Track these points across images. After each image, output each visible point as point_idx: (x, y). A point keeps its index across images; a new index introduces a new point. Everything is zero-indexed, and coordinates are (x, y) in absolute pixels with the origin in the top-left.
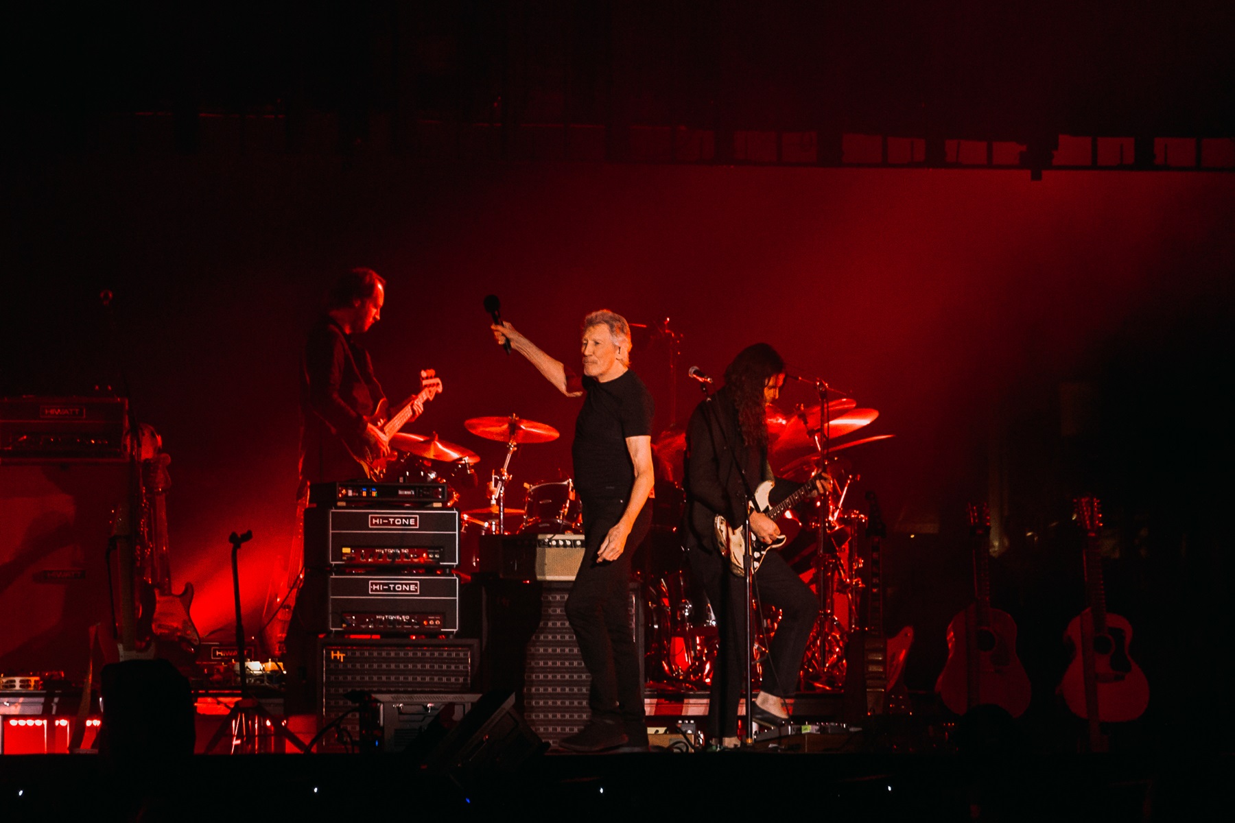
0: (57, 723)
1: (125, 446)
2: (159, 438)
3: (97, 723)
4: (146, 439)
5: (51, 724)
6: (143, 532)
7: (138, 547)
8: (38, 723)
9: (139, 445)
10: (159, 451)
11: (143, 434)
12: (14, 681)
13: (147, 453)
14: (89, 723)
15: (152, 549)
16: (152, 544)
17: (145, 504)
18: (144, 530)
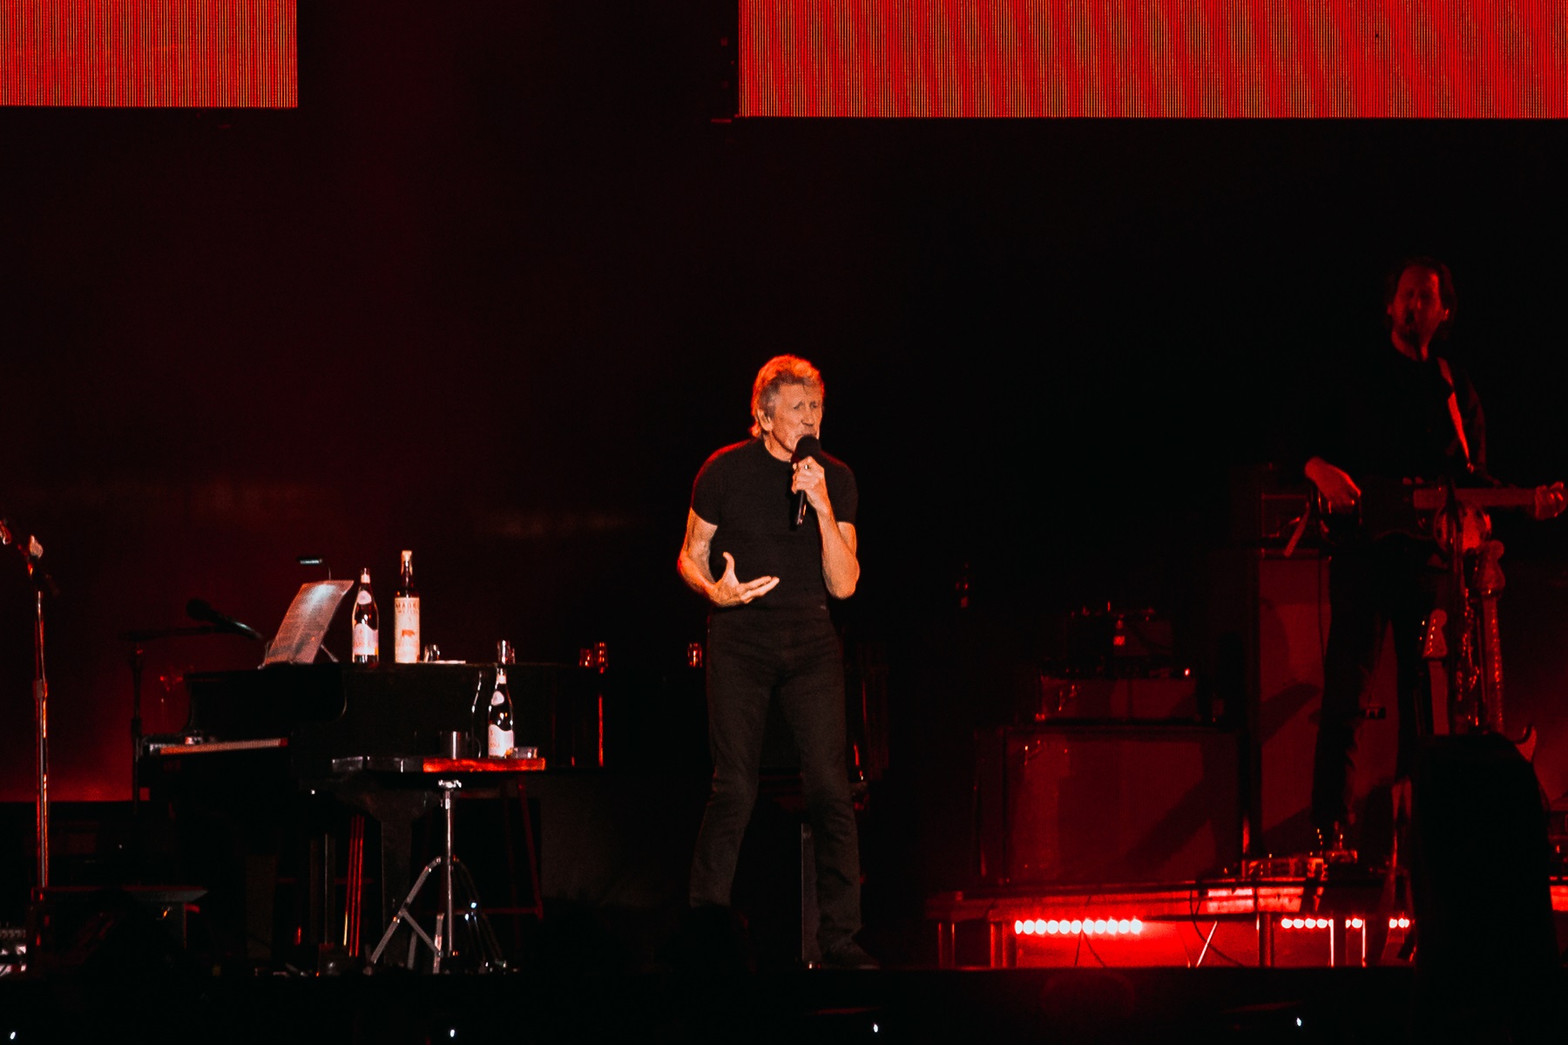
0: (1348, 923)
1: (1440, 533)
2: (1487, 519)
3: (1404, 923)
4: (1469, 521)
5: (1339, 926)
6: (1466, 652)
7: (1460, 674)
8: (1322, 923)
9: (1460, 530)
10: (1486, 537)
11: (1465, 514)
12: (1288, 865)
13: (1471, 540)
14: (1393, 924)
15: (1479, 676)
16: (1479, 669)
17: (1469, 613)
18: (1467, 648)
